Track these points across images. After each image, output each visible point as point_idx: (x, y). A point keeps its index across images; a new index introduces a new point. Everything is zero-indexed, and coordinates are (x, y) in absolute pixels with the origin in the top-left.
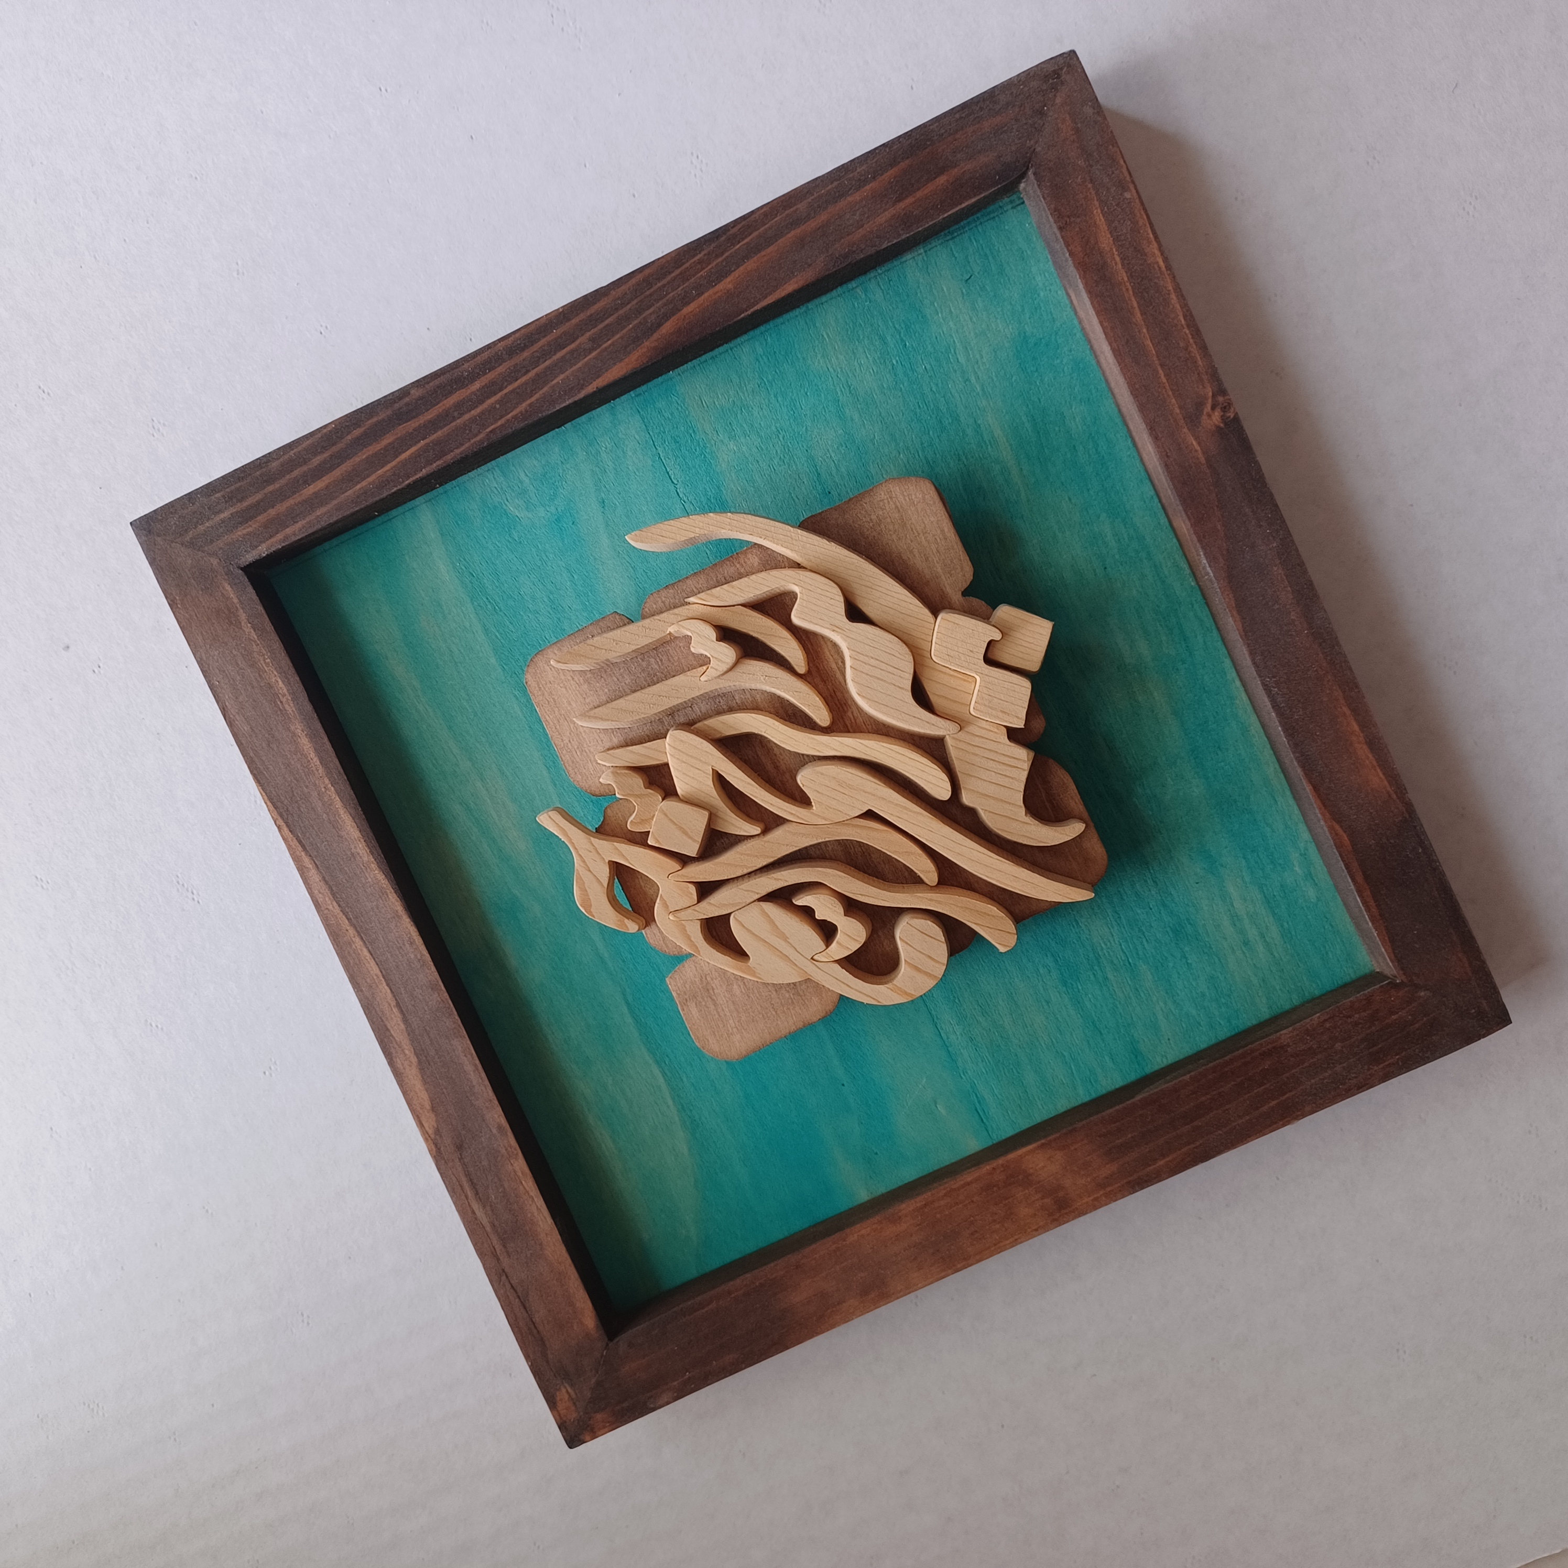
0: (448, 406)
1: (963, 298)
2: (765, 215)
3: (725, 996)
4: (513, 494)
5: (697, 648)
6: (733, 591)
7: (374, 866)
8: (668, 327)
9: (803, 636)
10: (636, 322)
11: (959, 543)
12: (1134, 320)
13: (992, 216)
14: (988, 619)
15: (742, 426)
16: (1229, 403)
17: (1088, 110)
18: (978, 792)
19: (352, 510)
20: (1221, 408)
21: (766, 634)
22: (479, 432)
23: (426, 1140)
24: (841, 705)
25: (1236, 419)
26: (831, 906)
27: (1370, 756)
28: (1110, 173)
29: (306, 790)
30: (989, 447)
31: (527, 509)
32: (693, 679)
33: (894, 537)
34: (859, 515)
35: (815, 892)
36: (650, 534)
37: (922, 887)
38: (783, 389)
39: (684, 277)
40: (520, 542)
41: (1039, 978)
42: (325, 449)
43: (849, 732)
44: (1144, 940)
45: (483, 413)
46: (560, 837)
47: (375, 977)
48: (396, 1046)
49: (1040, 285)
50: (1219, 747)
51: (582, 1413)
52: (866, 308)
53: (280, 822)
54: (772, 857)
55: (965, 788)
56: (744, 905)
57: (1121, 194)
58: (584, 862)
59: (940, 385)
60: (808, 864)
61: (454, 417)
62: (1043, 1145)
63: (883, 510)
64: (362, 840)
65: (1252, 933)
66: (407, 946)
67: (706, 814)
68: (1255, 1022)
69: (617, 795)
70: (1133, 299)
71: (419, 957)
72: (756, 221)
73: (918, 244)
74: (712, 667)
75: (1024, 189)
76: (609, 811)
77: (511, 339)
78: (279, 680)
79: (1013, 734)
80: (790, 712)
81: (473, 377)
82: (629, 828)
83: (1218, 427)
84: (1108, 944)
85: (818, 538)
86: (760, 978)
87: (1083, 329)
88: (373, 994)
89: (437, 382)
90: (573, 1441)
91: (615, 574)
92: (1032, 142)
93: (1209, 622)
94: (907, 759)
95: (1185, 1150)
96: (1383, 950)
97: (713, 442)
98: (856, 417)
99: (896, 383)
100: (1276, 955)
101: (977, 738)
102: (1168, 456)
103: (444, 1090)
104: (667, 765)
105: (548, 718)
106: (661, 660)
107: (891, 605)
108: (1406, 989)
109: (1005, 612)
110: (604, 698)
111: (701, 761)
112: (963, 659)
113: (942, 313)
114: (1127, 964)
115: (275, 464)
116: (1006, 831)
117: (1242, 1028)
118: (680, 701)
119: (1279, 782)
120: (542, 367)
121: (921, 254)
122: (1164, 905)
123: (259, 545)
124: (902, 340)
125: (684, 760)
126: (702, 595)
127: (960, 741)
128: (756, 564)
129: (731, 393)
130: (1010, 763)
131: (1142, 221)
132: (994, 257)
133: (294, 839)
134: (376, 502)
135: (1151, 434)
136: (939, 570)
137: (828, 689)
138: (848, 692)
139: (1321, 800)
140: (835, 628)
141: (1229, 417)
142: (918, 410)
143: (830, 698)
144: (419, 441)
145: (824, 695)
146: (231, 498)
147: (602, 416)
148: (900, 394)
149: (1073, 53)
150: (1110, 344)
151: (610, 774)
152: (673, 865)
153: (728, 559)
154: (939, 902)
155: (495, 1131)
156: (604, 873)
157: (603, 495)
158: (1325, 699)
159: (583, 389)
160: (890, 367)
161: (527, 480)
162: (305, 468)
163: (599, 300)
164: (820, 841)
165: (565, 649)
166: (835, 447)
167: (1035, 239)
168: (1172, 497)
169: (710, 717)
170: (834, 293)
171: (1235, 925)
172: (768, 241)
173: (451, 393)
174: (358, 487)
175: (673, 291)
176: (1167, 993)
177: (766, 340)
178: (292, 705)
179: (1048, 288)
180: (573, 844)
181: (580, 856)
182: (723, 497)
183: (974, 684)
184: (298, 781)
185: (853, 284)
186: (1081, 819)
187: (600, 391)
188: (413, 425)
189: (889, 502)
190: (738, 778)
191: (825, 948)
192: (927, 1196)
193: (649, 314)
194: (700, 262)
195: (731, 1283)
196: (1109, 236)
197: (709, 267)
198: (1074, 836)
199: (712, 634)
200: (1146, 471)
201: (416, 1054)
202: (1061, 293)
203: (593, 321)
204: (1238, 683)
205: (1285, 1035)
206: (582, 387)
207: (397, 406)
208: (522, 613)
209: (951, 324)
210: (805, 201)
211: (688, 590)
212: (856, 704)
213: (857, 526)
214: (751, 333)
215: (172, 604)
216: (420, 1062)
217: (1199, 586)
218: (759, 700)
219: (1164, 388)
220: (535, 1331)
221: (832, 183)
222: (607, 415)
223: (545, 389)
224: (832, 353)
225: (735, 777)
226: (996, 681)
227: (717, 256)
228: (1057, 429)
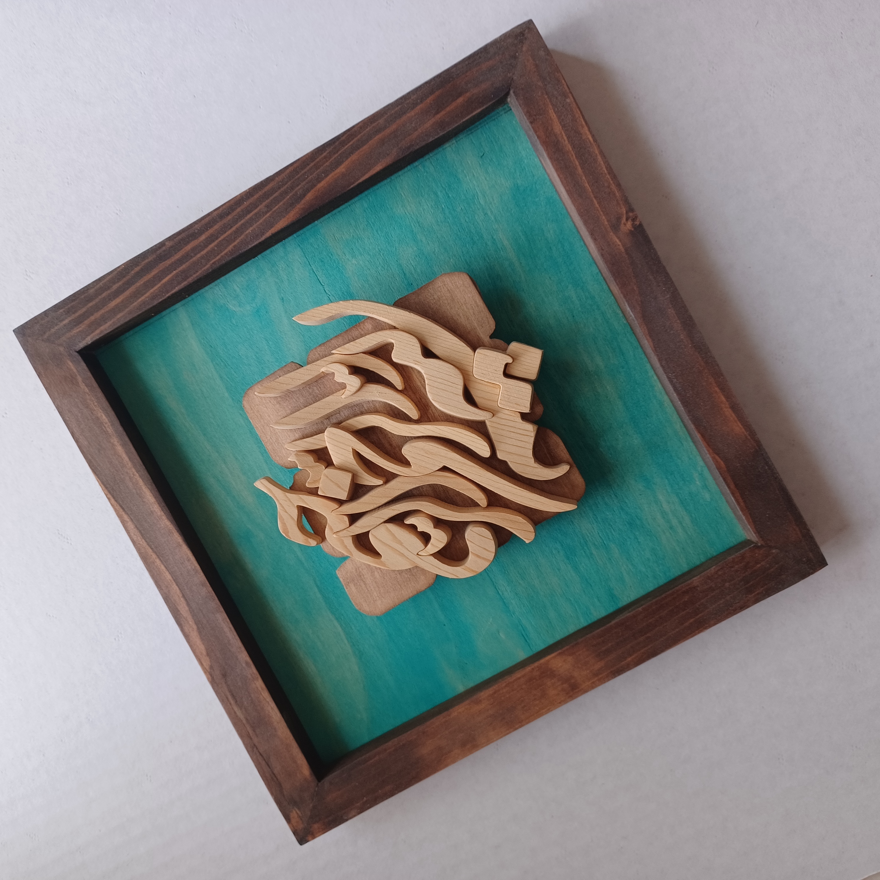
0: (187, 250)
1: (480, 167)
2: (361, 128)
3: (370, 579)
4: (231, 298)
5: (338, 379)
6: (357, 345)
7: (164, 517)
8: (309, 196)
9: (400, 369)
10: (291, 194)
11: (486, 308)
12: (578, 173)
13: (493, 118)
14: (506, 350)
15: (358, 249)
16: (636, 217)
17: (542, 53)
18: (506, 451)
19: (137, 314)
20: (632, 220)
21: (377, 369)
22: (207, 264)
23: (205, 673)
24: (425, 406)
25: (641, 225)
26: (426, 523)
27: (733, 415)
28: (557, 88)
29: (122, 476)
30: (501, 251)
31: (240, 306)
32: (337, 397)
33: (448, 307)
34: (427, 296)
35: (417, 515)
36: (307, 316)
37: (478, 508)
38: (381, 227)
39: (317, 167)
40: (237, 326)
41: (553, 556)
42: (119, 280)
43: (430, 421)
44: (612, 530)
45: (207, 253)
46: (268, 494)
47: (169, 581)
48: (184, 620)
49: (524, 156)
50: (647, 416)
51: (306, 825)
52: (425, 177)
53: (110, 496)
54: (390, 497)
55: (499, 450)
56: (375, 526)
57: (565, 100)
58: (283, 507)
59: (470, 218)
60: (410, 500)
61: (191, 256)
62: (560, 654)
63: (440, 292)
64: (156, 503)
65: (674, 522)
66: (186, 562)
67: (350, 475)
68: (680, 573)
69: (299, 468)
70: (576, 160)
71: (194, 568)
72: (356, 132)
73: (452, 138)
74: (347, 390)
75: (510, 101)
76: (296, 477)
77: (221, 209)
78: (103, 415)
79: (524, 416)
80: (396, 412)
81: (201, 232)
82: (307, 486)
83: (631, 231)
84: (592, 534)
85: (403, 311)
86: (388, 568)
87: (550, 180)
88: (169, 591)
89: (180, 237)
90: (302, 841)
91: (293, 340)
92: (511, 74)
93: (636, 344)
94: (464, 435)
95: (642, 651)
96: (749, 527)
97: (343, 260)
98: (424, 239)
99: (445, 218)
100: (689, 533)
101: (503, 420)
102: (603, 250)
103: (213, 643)
104: (326, 447)
105: (257, 426)
106: (320, 388)
107: (448, 347)
108: (764, 549)
109: (514, 346)
110: (289, 412)
111: (345, 444)
112: (491, 375)
113: (469, 176)
114: (603, 544)
115: (92, 291)
116: (524, 473)
117: (673, 577)
118: (331, 410)
119: (682, 432)
120: (240, 224)
121: (454, 143)
122: (622, 509)
123: (86, 338)
124: (447, 193)
125: (336, 445)
126: (339, 349)
127: (494, 422)
128: (370, 328)
129: (351, 231)
130: (523, 434)
131: (578, 114)
132: (496, 142)
133: (118, 505)
134: (151, 308)
135: (592, 237)
136: (476, 325)
137: (417, 398)
138: (428, 399)
139: (706, 442)
140: (417, 362)
141: (636, 225)
142: (459, 233)
143: (418, 403)
144: (173, 271)
145: (415, 401)
146: (68, 312)
147: (278, 249)
148: (448, 224)
149: (530, 22)
150: (565, 187)
151: (294, 456)
152: (335, 506)
153: (354, 327)
154: (488, 517)
155: (244, 665)
156: (295, 513)
157: (282, 295)
158: (705, 384)
159: (264, 235)
160: (441, 210)
161: (238, 290)
162: (109, 292)
163: (269, 184)
164: (417, 486)
165: (264, 385)
166: (413, 257)
167: (519, 130)
168: (607, 273)
169: (350, 418)
170: (406, 169)
171: (664, 518)
172: (363, 142)
173: (188, 242)
174: (140, 300)
175: (311, 175)
176: (627, 559)
177: (369, 199)
178: (111, 428)
179: (529, 158)
180: (275, 497)
181: (280, 504)
182: (351, 291)
183: (499, 389)
184: (117, 471)
185: (416, 163)
186: (568, 463)
187: (274, 235)
188: (168, 262)
189: (444, 288)
190: (367, 453)
191: (424, 547)
192: (495, 687)
193: (298, 190)
194: (325, 157)
195: (387, 744)
196: (559, 125)
197: (331, 160)
198: (564, 473)
199: (346, 371)
200: (593, 258)
201: (196, 623)
202: (537, 160)
203: (266, 196)
204: (655, 377)
205: (696, 581)
206: (263, 234)
207: (158, 252)
208: (241, 366)
209: (474, 182)
210: (383, 118)
211: (333, 346)
212: (433, 405)
213: (426, 302)
214: (360, 196)
215: (39, 375)
216: (198, 628)
217: (629, 323)
218: (378, 407)
219: (598, 210)
220: (275, 779)
221: (397, 106)
222: (281, 249)
223: (242, 236)
224: (407, 204)
225: (365, 452)
226: (511, 386)
227: (335, 154)
228: (540, 238)
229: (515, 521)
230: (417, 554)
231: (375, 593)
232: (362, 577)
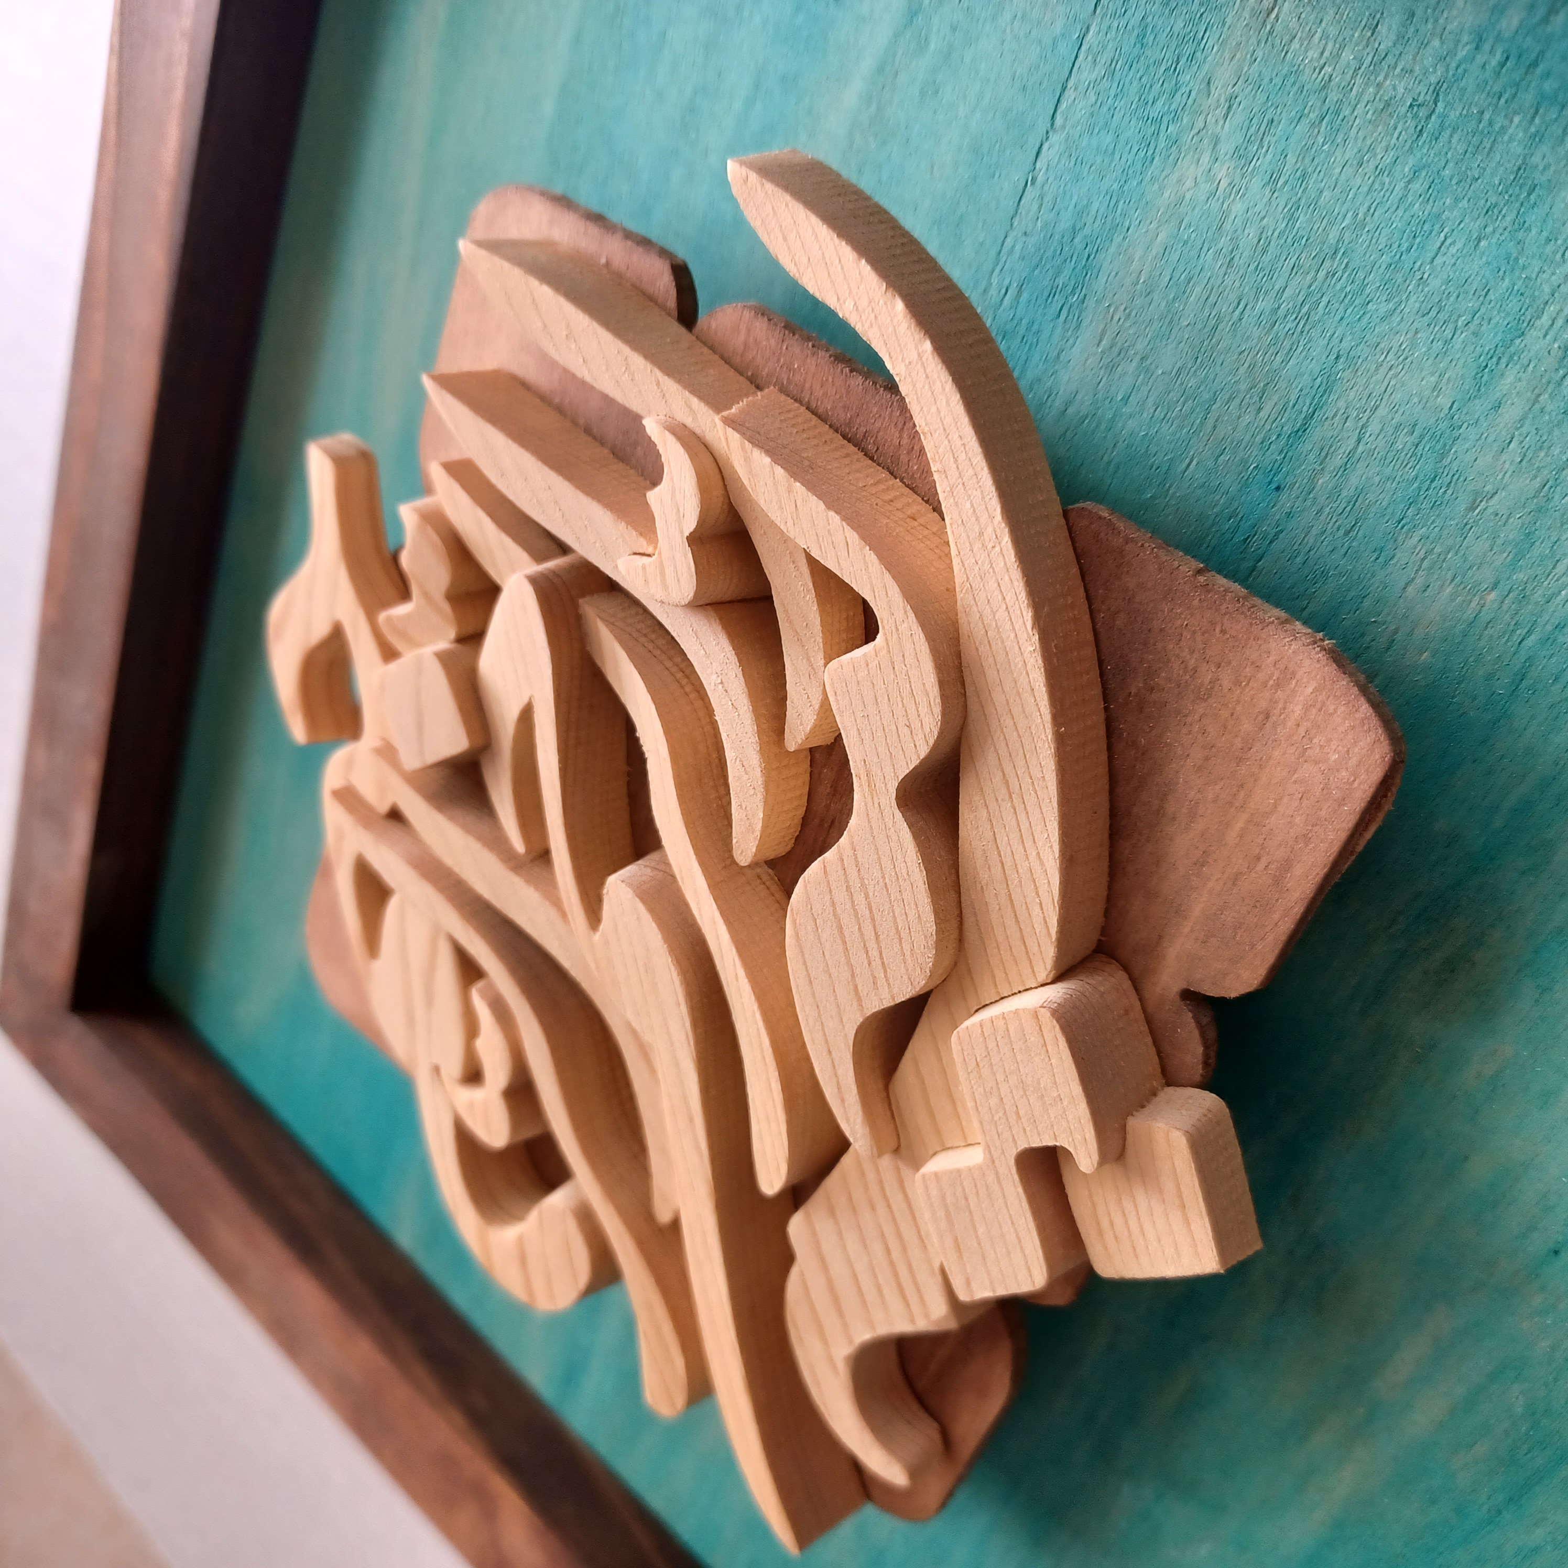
5: (656, 503)
15: (1285, 153)
33: (1197, 754)
38: (1449, 169)
46: (314, 509)
55: (807, 1218)
63: (1238, 682)
97: (1200, 124)
101: (900, 1197)
107: (1008, 860)
111: (527, 670)
125: (510, 636)
127: (873, 1166)
129: (1348, 52)
136: (1198, 909)
140: (866, 779)
151: (422, 517)
156: (322, 625)
180: (319, 538)
181: (315, 566)
183: (964, 1148)
190: (548, 759)
191: (458, 1079)
225: (546, 752)
229: (666, 1347)
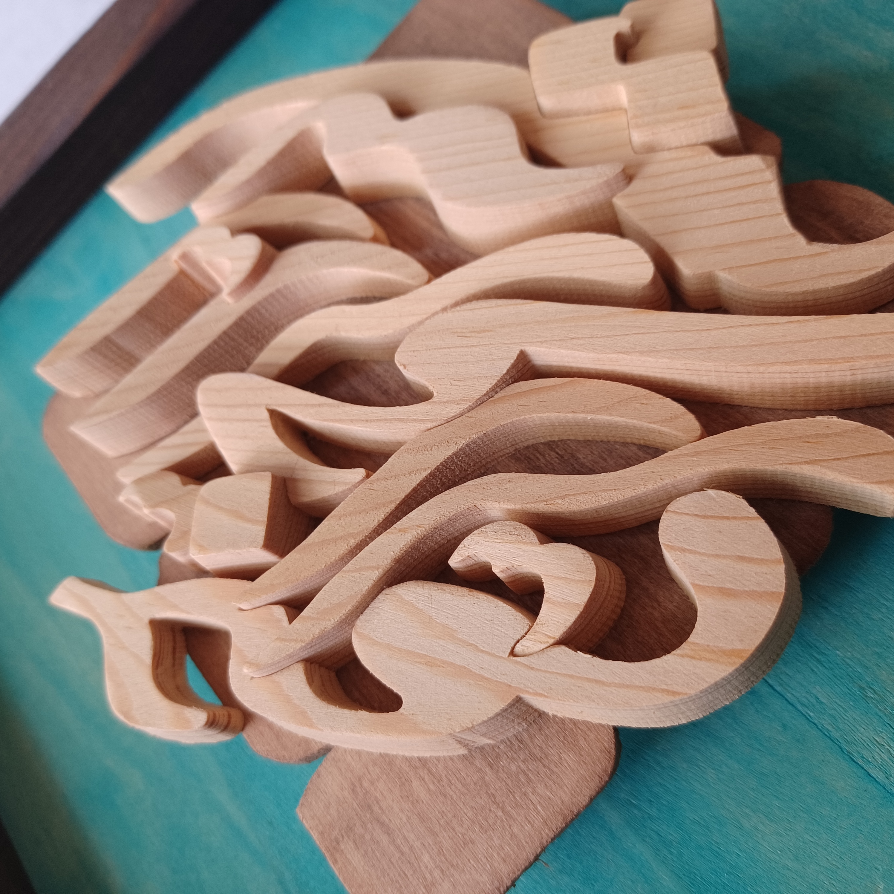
26: (518, 545)
32: (218, 307)
46: (82, 613)
55: (675, 250)
56: (360, 598)
58: (116, 636)
60: (452, 490)
67: (266, 476)
101: (666, 178)
104: (211, 446)
111: (251, 405)
125: (225, 416)
127: (637, 194)
130: (738, 184)
140: (386, 138)
152: (243, 584)
156: (145, 645)
164: (463, 444)
180: (97, 616)
181: (110, 630)
191: (529, 623)
225: (301, 406)
226: (651, 75)
229: (818, 435)
230: (512, 653)
231: (426, 858)
232: (376, 808)
